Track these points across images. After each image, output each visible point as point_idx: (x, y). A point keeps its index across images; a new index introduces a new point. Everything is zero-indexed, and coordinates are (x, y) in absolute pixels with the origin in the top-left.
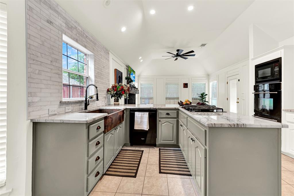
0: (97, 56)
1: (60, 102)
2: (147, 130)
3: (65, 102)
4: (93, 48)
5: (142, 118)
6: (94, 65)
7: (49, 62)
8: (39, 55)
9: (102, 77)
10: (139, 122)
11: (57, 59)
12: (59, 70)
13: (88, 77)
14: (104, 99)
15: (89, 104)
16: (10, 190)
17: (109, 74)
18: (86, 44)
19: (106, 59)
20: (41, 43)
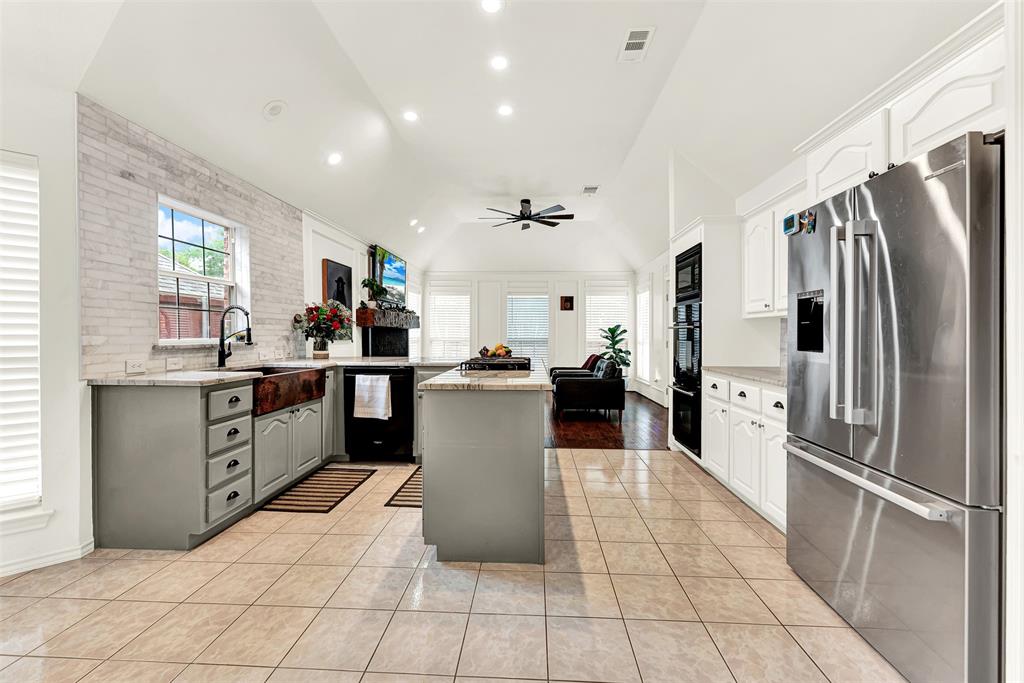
0: (258, 232)
1: (154, 347)
2: (386, 418)
3: (166, 347)
4: (246, 214)
5: (372, 389)
6: (248, 258)
7: (126, 262)
8: (104, 249)
9: (276, 283)
10: (366, 400)
11: (145, 253)
12: (150, 277)
13: (232, 287)
14: (284, 342)
15: (230, 354)
16: (52, 511)
17: (303, 276)
18: (223, 206)
19: (291, 234)
20: (108, 224)
